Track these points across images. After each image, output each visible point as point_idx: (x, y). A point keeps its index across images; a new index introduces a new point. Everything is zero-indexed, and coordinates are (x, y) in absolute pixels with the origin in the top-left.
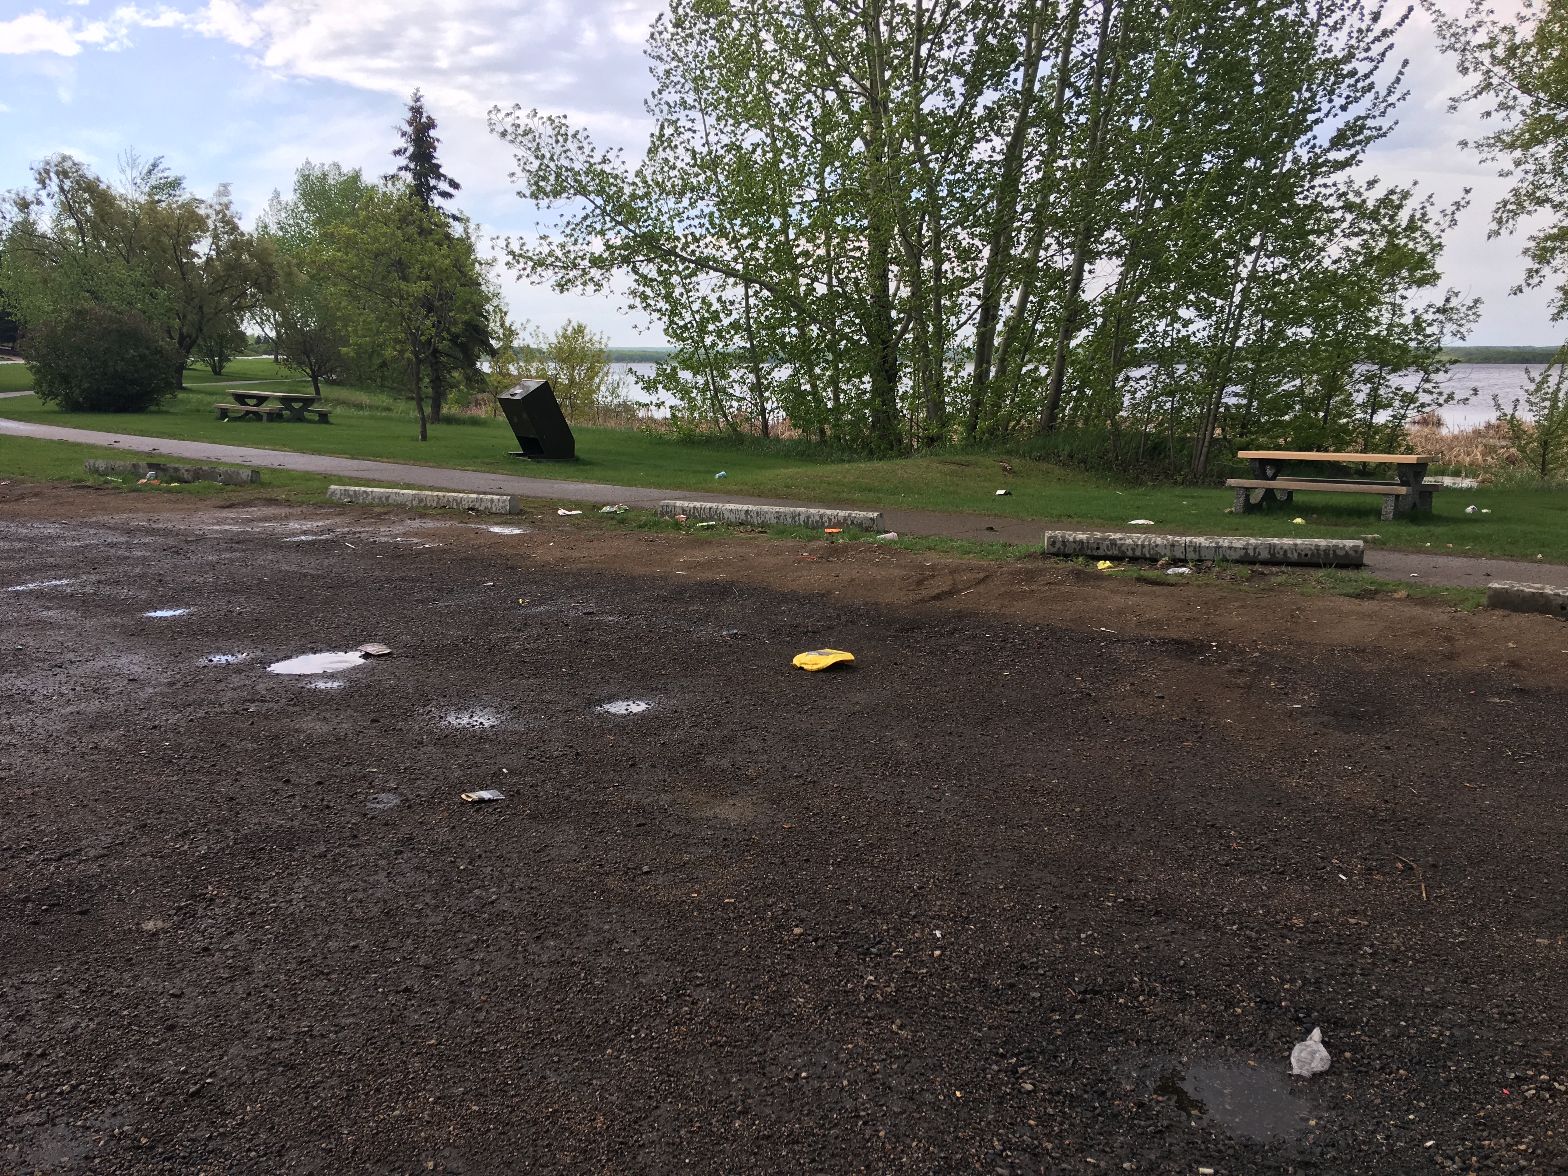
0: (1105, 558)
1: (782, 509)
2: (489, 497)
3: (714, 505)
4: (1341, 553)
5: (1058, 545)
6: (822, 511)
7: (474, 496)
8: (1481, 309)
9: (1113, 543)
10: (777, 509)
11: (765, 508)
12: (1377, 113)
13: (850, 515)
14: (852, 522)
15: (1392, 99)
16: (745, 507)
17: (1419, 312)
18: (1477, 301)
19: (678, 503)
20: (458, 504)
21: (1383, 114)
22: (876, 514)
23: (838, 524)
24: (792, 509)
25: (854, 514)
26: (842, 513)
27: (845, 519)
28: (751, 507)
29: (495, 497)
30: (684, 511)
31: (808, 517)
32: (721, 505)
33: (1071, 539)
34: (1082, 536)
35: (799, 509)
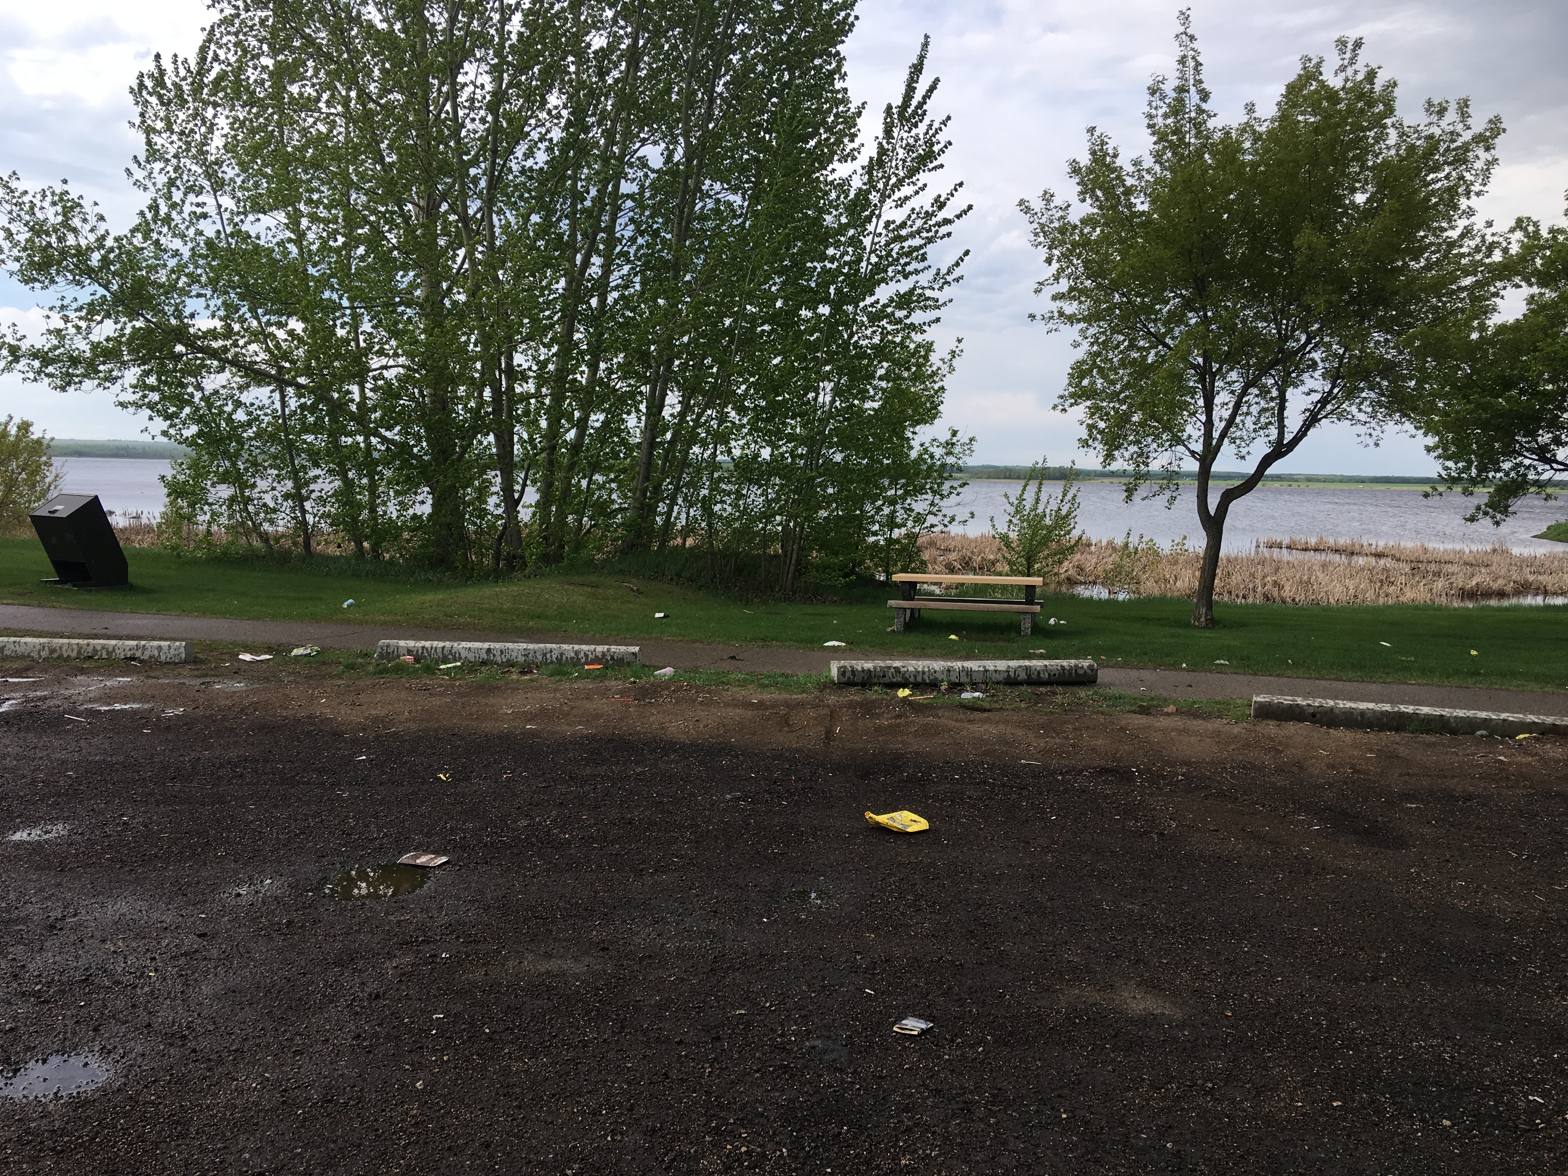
0: (904, 686)
1: (531, 646)
2: (156, 643)
3: (448, 644)
4: (1081, 672)
5: (848, 674)
6: (577, 647)
7: (134, 643)
8: (975, 446)
9: (897, 669)
10: (525, 646)
11: (510, 645)
12: (936, 287)
13: (609, 650)
14: (612, 658)
15: (949, 278)
16: (486, 645)
17: (927, 445)
18: (971, 440)
19: (402, 643)
20: (108, 653)
21: (941, 289)
22: (637, 649)
23: (597, 660)
24: (542, 646)
25: (613, 648)
26: (600, 649)
27: (604, 654)
28: (493, 645)
29: (163, 643)
30: (409, 652)
31: (562, 654)
32: (455, 644)
33: (860, 669)
34: (869, 665)
35: (549, 646)
